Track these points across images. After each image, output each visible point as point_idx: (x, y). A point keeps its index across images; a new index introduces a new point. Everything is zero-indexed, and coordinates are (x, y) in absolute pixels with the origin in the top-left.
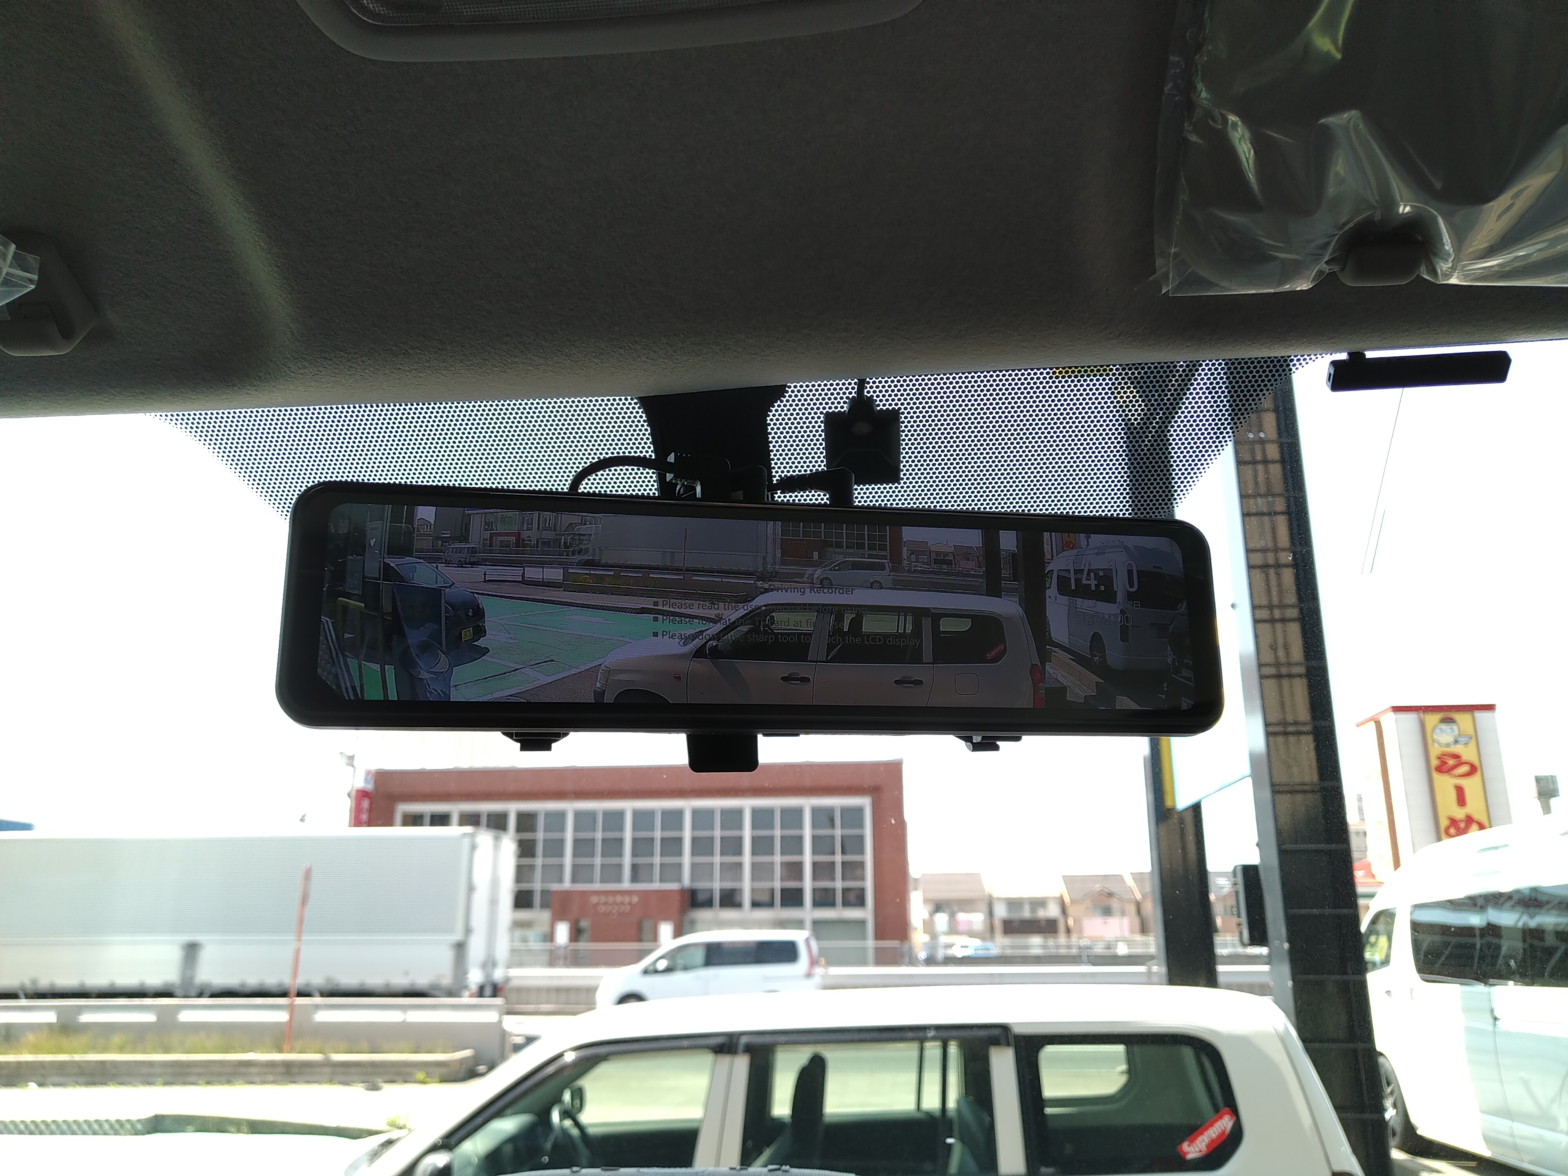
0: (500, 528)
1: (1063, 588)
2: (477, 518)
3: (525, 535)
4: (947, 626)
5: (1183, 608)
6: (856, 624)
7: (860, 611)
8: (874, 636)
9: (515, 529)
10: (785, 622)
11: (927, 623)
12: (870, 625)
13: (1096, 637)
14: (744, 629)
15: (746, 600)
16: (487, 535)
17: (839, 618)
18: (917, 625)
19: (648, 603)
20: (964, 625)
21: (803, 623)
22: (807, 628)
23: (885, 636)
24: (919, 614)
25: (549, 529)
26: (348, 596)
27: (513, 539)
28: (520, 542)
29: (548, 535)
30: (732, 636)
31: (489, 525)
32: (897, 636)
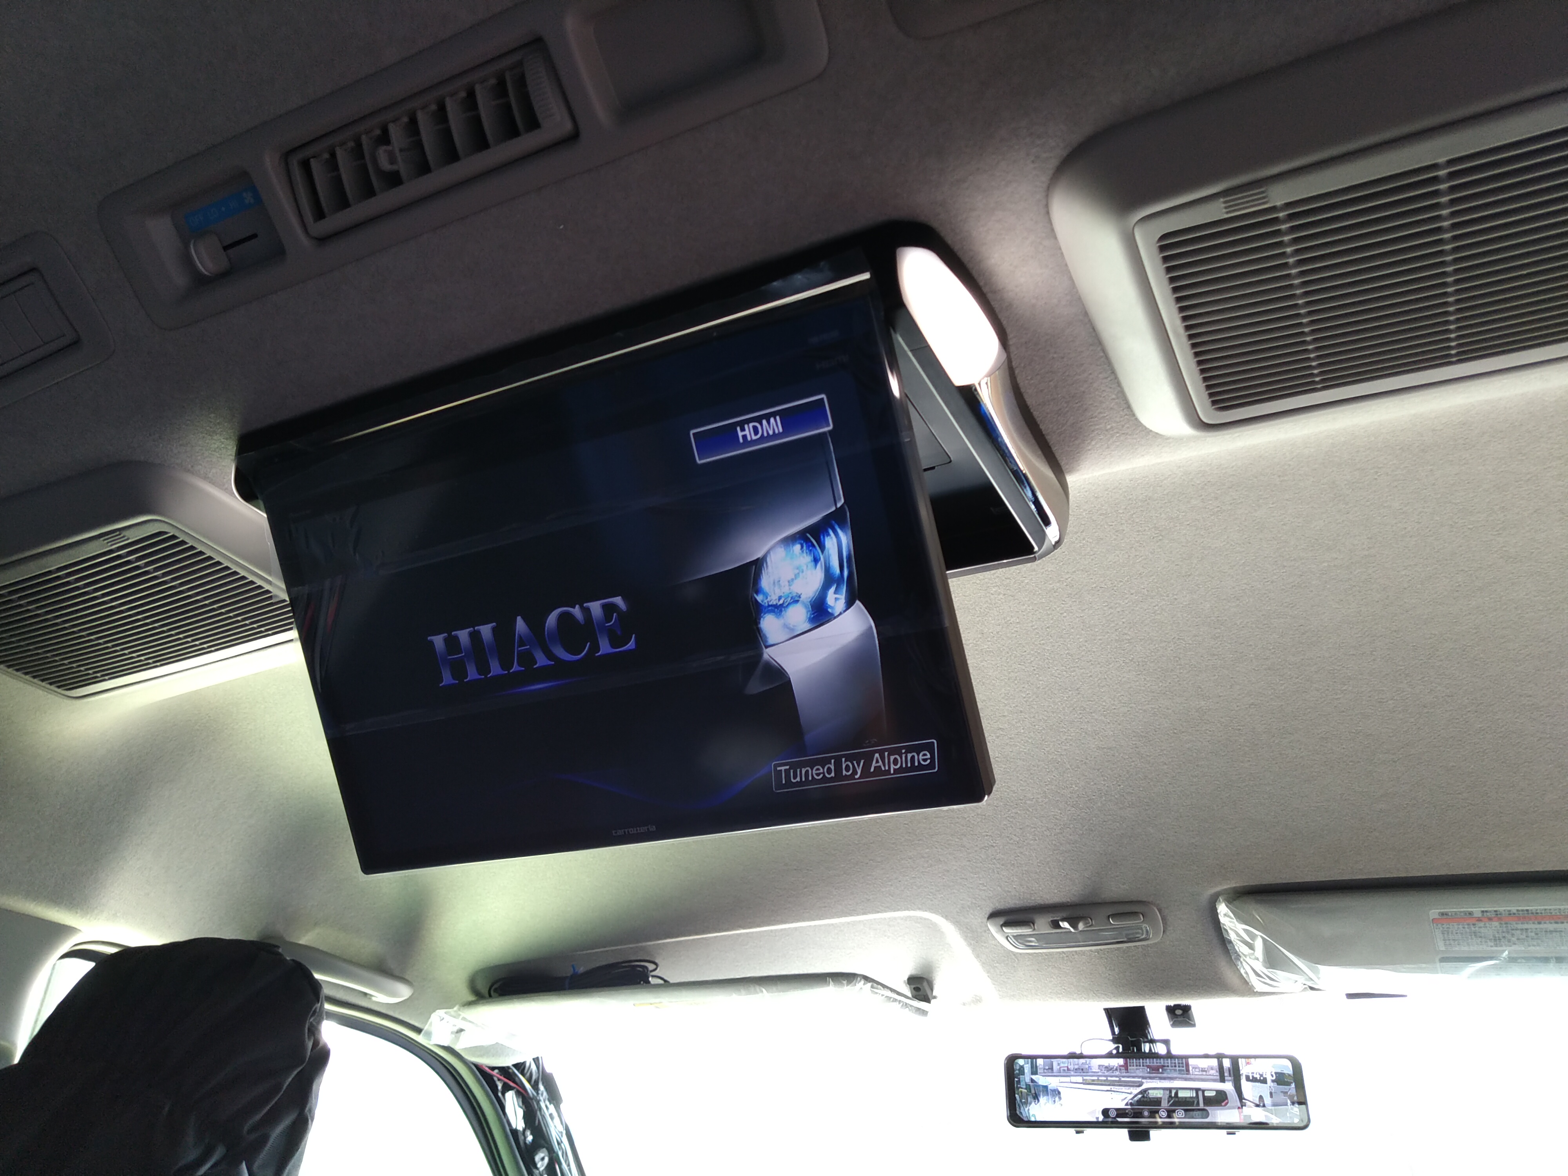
0: (1062, 1065)
1: (1248, 1078)
2: (1055, 1062)
3: (1069, 1067)
4: (1207, 1094)
5: (1293, 1085)
6: (1176, 1094)
7: (1177, 1089)
8: (1182, 1098)
9: (1066, 1065)
10: (1153, 1094)
11: (1200, 1093)
12: (1181, 1094)
13: (1261, 1097)
14: (1140, 1096)
15: (1140, 1086)
16: (1058, 1067)
17: (1171, 1092)
18: (1197, 1094)
19: (1108, 1088)
20: (1213, 1094)
21: (1158, 1094)
22: (1159, 1096)
23: (1186, 1098)
24: (1197, 1090)
25: (1076, 1065)
26: (1022, 1088)
27: (1066, 1068)
28: (1068, 1069)
29: (1076, 1067)
30: (1136, 1099)
31: (1059, 1064)
32: (1190, 1098)
